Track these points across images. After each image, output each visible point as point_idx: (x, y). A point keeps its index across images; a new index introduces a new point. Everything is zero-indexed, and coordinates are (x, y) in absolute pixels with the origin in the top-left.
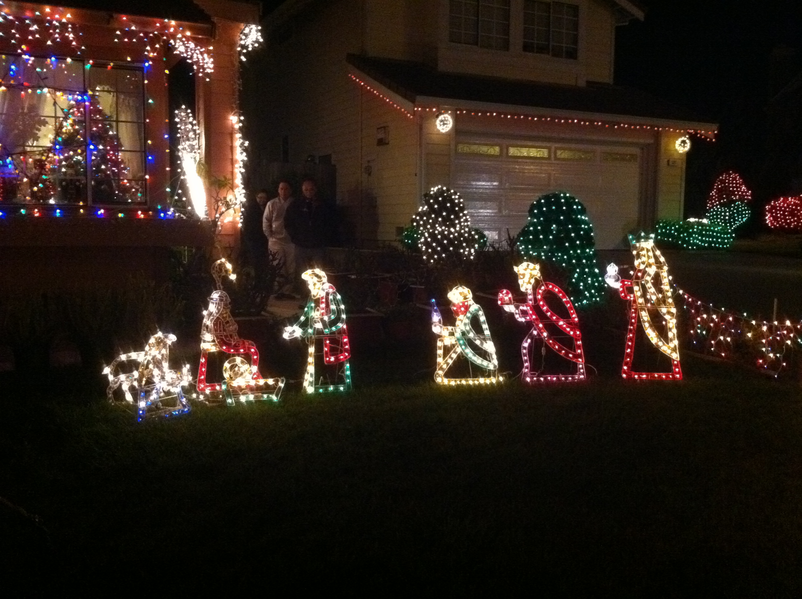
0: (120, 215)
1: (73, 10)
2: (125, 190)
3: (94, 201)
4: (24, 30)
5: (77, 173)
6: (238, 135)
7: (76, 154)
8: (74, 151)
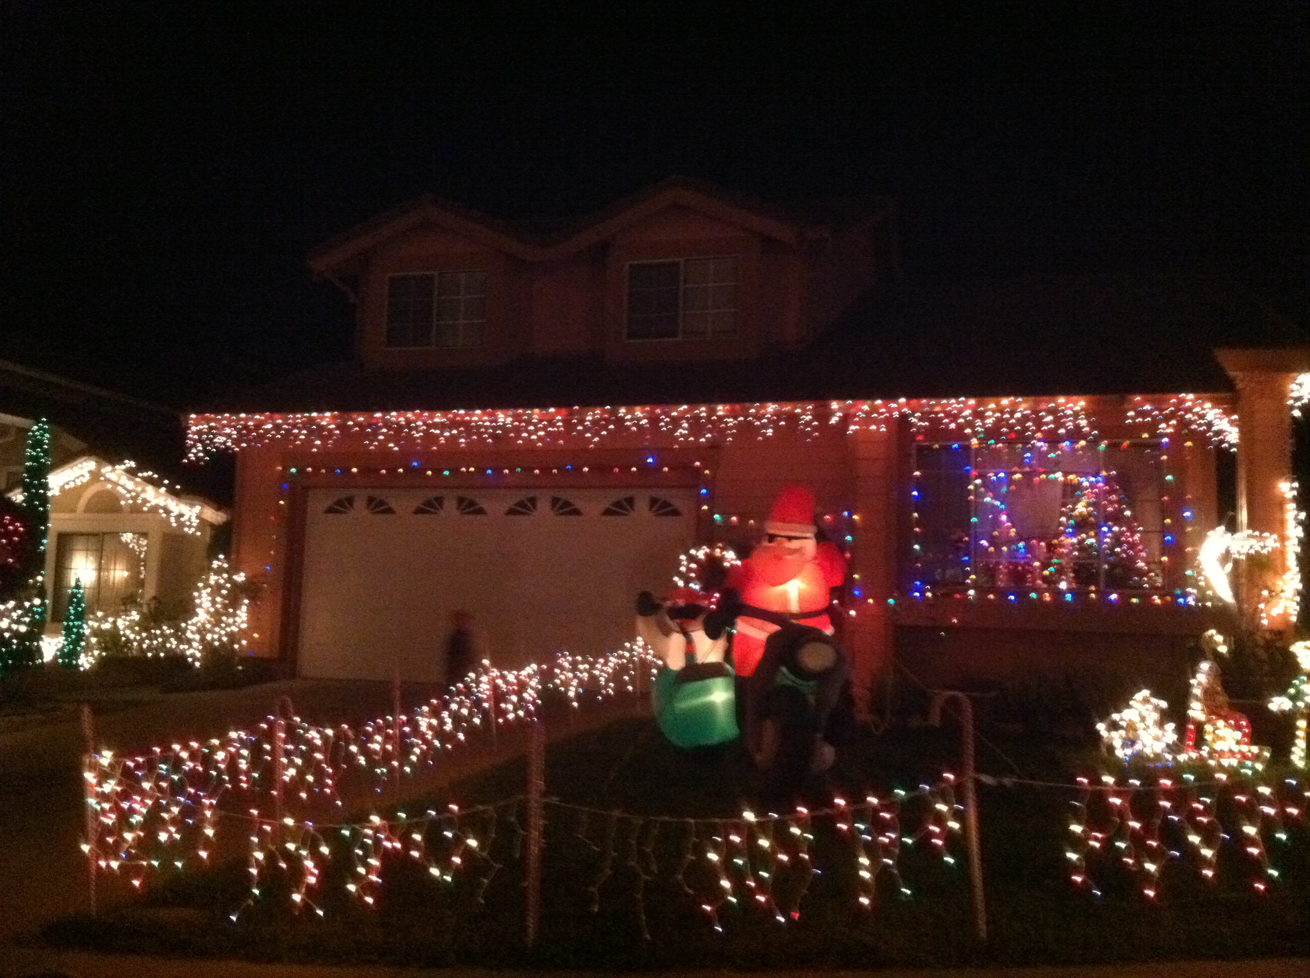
0: (1135, 600)
1: (1088, 397)
2: (1141, 573)
3: (1107, 586)
4: (1039, 423)
5: (1090, 556)
6: (1291, 506)
7: (1089, 537)
8: (1087, 534)
